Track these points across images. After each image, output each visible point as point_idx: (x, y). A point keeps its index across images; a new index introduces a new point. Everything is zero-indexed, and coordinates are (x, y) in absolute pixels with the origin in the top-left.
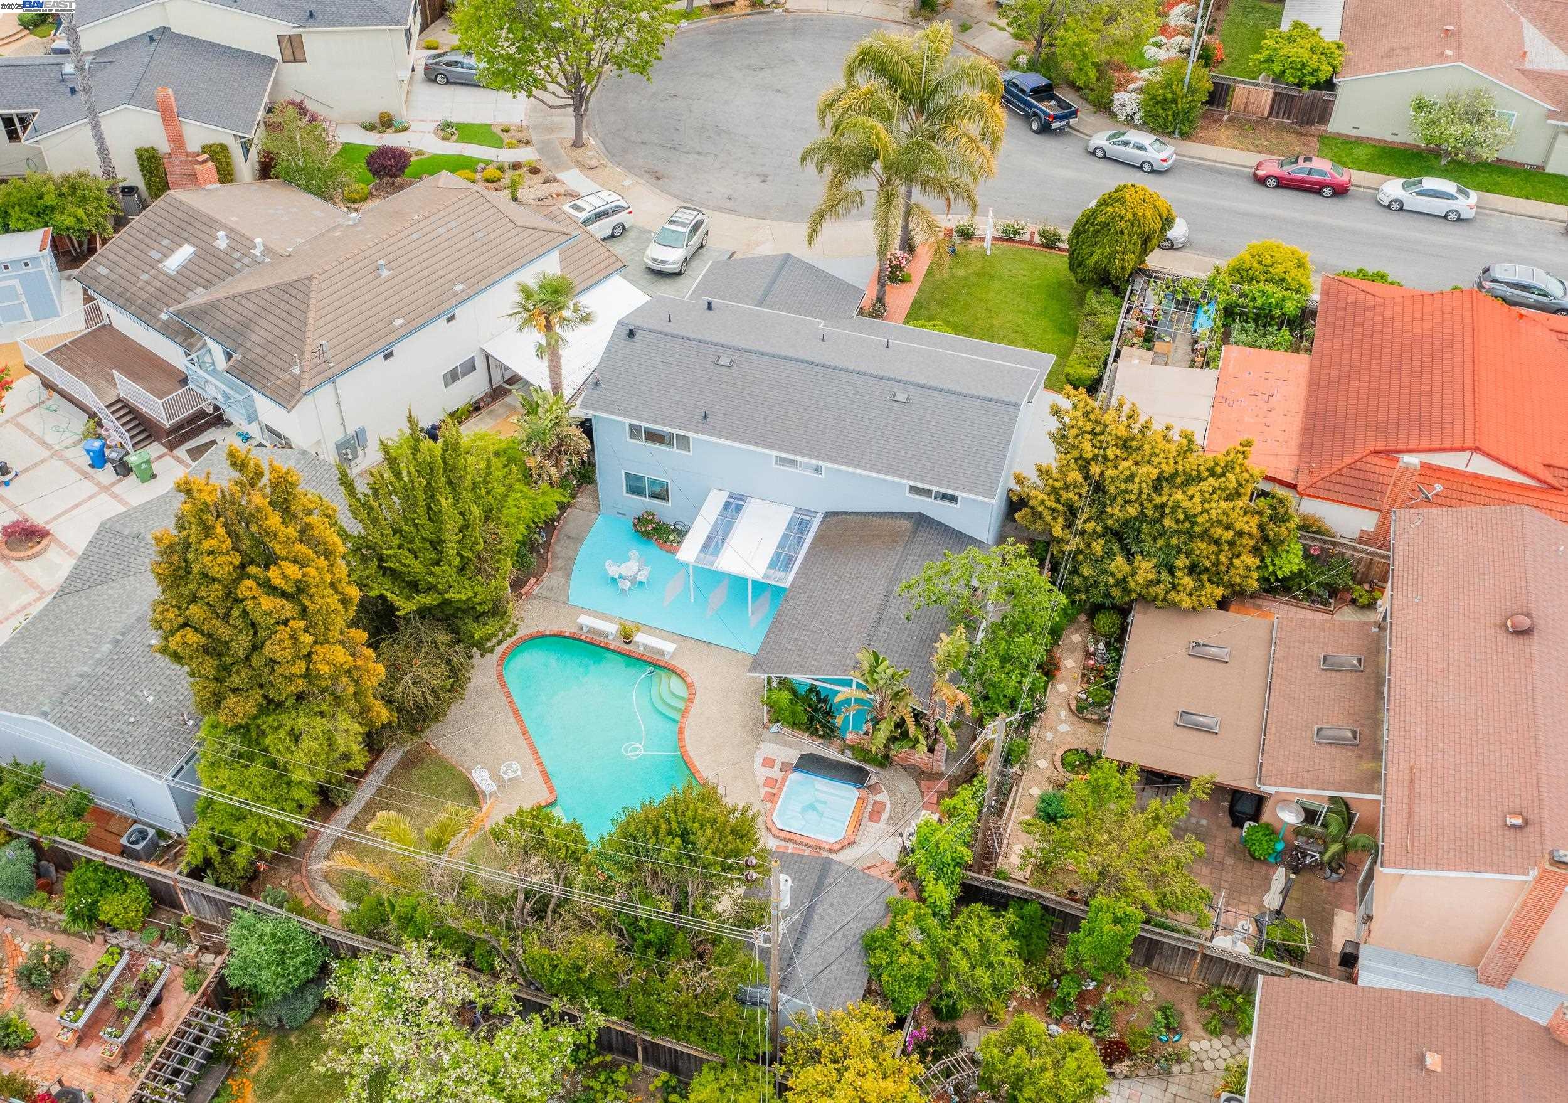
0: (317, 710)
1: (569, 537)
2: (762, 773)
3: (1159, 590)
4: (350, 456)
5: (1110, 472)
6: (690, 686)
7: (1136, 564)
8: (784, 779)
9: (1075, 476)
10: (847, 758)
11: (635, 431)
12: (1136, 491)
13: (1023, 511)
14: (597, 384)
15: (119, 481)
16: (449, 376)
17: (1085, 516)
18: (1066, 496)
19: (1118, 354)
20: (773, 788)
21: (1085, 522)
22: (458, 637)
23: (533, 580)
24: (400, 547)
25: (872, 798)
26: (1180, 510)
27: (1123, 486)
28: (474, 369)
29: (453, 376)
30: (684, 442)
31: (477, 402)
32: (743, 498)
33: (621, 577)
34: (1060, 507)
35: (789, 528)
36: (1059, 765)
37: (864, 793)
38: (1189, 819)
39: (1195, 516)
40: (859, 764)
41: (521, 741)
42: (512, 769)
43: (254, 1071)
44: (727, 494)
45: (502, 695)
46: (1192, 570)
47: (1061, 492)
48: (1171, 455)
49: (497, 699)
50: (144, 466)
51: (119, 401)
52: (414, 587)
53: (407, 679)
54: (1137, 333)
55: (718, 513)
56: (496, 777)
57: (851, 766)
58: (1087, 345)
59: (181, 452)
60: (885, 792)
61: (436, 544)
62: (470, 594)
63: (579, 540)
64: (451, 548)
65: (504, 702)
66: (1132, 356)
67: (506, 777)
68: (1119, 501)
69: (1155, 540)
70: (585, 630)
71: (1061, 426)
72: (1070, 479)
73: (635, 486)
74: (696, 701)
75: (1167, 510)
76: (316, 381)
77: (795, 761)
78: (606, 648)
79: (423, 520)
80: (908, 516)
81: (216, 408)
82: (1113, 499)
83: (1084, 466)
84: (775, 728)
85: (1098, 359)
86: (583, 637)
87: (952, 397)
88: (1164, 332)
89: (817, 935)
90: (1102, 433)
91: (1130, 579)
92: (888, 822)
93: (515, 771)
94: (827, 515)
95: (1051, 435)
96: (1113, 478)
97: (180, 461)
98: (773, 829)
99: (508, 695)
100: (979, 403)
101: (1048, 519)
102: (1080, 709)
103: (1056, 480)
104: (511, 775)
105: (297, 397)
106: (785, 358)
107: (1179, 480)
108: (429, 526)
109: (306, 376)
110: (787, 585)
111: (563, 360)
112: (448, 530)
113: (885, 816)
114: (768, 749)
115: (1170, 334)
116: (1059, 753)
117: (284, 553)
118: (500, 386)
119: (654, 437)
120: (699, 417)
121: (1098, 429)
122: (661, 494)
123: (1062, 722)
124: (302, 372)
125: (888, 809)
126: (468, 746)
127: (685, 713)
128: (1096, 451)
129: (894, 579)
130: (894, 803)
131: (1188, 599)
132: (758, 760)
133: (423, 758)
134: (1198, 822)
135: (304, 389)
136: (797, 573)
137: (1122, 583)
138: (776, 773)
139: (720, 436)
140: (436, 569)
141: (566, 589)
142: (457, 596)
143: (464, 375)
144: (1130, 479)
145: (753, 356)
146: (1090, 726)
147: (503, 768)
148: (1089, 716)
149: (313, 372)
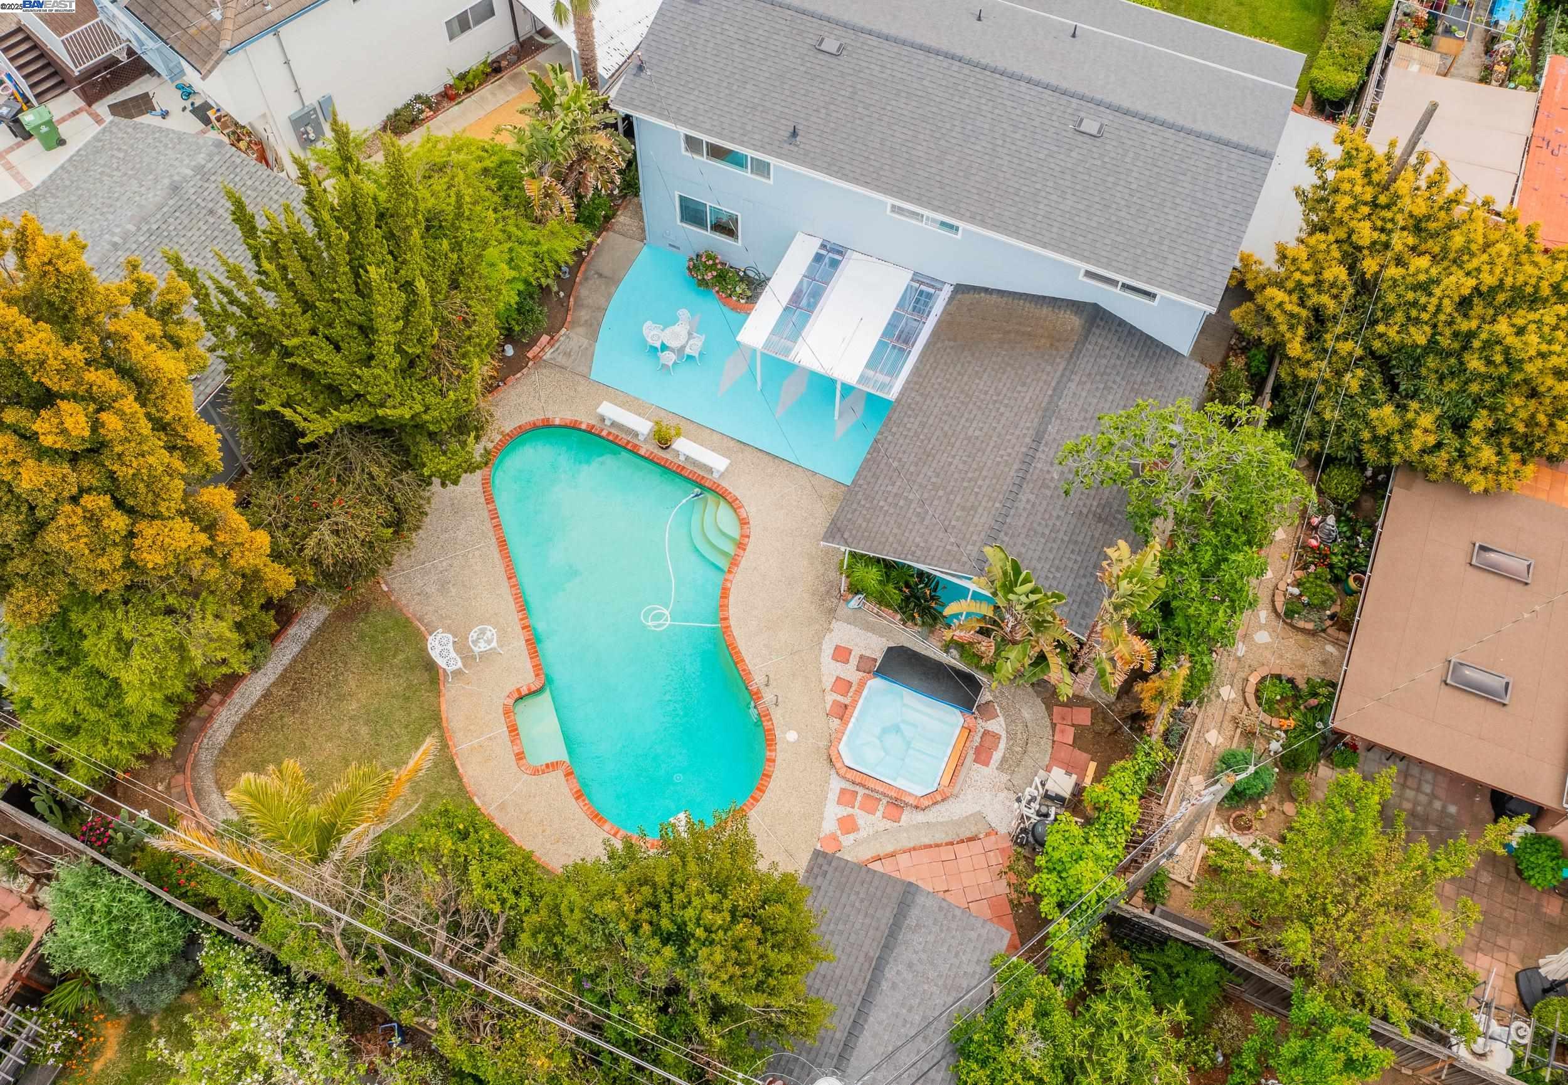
0: (159, 603)
1: (600, 275)
2: (831, 670)
3: (1440, 460)
4: (312, 136)
5: (1393, 271)
6: (744, 522)
7: (1410, 415)
8: (862, 684)
9: (1337, 272)
10: (952, 660)
11: (692, 144)
12: (1431, 308)
13: (1244, 307)
14: (641, 68)
15: (18, 145)
16: (456, 25)
17: (1339, 329)
18: (1316, 299)
19: (1389, 51)
20: (845, 695)
21: (1338, 338)
22: (408, 462)
23: (545, 338)
24: (313, 332)
25: (983, 725)
26: (1498, 348)
27: (1410, 296)
28: (492, 13)
29: (462, 24)
30: (762, 168)
31: (497, 61)
32: (841, 251)
33: (664, 347)
34: (1304, 313)
35: (900, 305)
36: (1251, 699)
37: (970, 720)
38: (1430, 803)
39: (1521, 361)
40: (968, 670)
41: (505, 589)
42: (484, 639)
43: (97, 1066)
44: (819, 242)
45: (486, 514)
46: (1494, 434)
47: (1310, 291)
48: (1499, 261)
49: (479, 519)
50: (44, 129)
51: (19, 30)
52: (335, 395)
53: (324, 528)
54: (1417, 22)
55: (803, 270)
56: (462, 648)
57: (959, 673)
58: (1345, 36)
59: (102, 107)
60: (1001, 719)
61: (366, 331)
62: (418, 408)
63: (612, 281)
64: (386, 344)
65: (488, 525)
66: (1408, 60)
67: (476, 649)
68: (1399, 317)
69: (1441, 379)
70: (608, 423)
71: (1320, 182)
72: (1328, 275)
73: (692, 213)
74: (749, 548)
75: (1476, 344)
76: (243, 33)
77: (879, 656)
78: (634, 451)
79: (347, 294)
80: (1076, 306)
81: (131, 52)
82: (1389, 311)
83: (1351, 257)
84: (855, 602)
85: (1360, 59)
86: (604, 433)
87: (1169, 133)
88: (1457, 23)
89: (883, 1016)
90: (1388, 207)
91: (1396, 437)
92: (1000, 768)
93: (489, 642)
94: (960, 289)
95: (1299, 193)
96: (1395, 281)
97: (99, 120)
98: (838, 765)
99: (494, 515)
100: (1208, 147)
101: (1283, 328)
102: (1289, 614)
103: (1305, 273)
104: (482, 646)
105: (215, 58)
106: (921, 48)
107: (1501, 298)
108: (357, 302)
109: (229, 25)
110: (893, 394)
111: (595, 24)
112: (381, 315)
113: (997, 756)
114: (843, 633)
115: (1463, 27)
116: (1254, 680)
117: (66, 386)
118: (531, 38)
119: (717, 152)
120: (786, 133)
121: (1383, 199)
122: (726, 228)
123: (1261, 627)
124: (224, 18)
125: (1002, 745)
126: (432, 589)
127: (734, 562)
128: (1376, 235)
129: (1048, 413)
130: (1011, 736)
131: (1481, 478)
132: (828, 650)
133: (369, 605)
134: (1444, 807)
135: (225, 45)
136: (908, 382)
137: (1384, 443)
138: (850, 672)
139: (814, 167)
140: (365, 372)
141: (588, 355)
142: (398, 412)
143: (477, 23)
144: (1425, 288)
145: (873, 41)
146: (1301, 637)
147: (473, 635)
148: (1301, 624)
149: (241, 19)
